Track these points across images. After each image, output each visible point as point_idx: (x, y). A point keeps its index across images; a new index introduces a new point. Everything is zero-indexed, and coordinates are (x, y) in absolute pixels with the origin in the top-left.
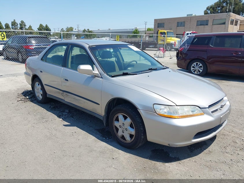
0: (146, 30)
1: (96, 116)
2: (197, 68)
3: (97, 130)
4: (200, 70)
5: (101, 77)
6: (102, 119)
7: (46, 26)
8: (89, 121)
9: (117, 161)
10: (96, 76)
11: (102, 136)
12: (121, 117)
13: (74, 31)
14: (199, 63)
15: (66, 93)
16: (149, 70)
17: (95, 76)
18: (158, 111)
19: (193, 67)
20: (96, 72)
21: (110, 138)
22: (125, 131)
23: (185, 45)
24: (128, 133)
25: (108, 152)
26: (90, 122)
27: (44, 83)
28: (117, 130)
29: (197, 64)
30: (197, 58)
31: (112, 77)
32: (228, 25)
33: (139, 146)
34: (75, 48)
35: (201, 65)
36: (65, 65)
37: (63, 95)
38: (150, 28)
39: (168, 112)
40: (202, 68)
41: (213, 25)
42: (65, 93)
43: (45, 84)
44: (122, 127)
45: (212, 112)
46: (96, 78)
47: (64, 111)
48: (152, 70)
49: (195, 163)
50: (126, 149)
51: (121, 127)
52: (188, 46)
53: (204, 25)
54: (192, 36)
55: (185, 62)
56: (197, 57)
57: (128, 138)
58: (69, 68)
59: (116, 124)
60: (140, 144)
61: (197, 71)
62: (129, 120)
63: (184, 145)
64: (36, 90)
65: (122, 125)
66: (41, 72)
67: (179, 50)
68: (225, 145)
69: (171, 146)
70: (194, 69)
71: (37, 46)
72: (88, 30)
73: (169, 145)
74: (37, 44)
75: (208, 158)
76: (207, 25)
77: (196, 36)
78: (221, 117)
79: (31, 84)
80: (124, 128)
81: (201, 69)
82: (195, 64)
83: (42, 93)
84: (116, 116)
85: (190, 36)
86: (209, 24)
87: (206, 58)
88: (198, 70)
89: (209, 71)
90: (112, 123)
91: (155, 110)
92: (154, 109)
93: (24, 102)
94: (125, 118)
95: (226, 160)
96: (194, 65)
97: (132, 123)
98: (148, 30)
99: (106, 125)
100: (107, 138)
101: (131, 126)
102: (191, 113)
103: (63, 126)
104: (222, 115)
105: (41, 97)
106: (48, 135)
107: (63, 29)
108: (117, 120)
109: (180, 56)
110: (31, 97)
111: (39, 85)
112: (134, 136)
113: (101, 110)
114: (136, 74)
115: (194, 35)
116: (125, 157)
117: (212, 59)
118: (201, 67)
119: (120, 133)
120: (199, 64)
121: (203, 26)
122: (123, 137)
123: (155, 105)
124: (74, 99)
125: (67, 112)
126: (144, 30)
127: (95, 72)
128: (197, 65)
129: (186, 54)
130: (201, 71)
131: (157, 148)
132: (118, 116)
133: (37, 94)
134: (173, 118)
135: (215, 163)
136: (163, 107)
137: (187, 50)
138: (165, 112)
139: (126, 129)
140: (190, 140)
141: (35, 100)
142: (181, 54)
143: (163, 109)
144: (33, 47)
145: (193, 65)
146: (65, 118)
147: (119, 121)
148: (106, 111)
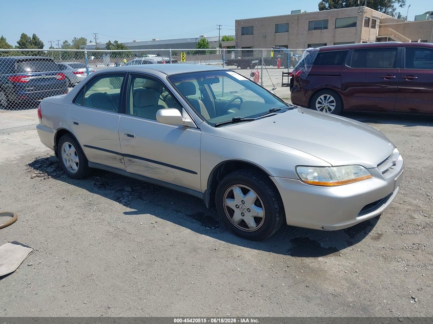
0: (221, 39)
1: (190, 192)
2: (325, 104)
3: (190, 216)
4: (331, 107)
5: (198, 128)
6: (201, 197)
7: (34, 37)
8: (172, 203)
9: (242, 261)
10: (187, 127)
11: (202, 224)
12: (237, 191)
13: (87, 44)
14: (328, 96)
15: (130, 158)
16: (271, 111)
17: (185, 127)
18: (303, 176)
19: (319, 103)
20: (187, 119)
21: (217, 227)
22: (246, 213)
23: (303, 66)
24: (252, 216)
25: (221, 248)
26: (174, 204)
27: (82, 142)
28: (232, 212)
29: (325, 97)
30: (324, 87)
31: (216, 126)
32: (361, 28)
33: (271, 235)
34: (138, 80)
35: (332, 98)
36: (123, 109)
37: (123, 161)
38: (227, 35)
39: (319, 177)
40: (334, 104)
41: (335, 28)
42: (126, 159)
43: (85, 146)
44: (240, 207)
45: (383, 173)
46: (188, 129)
47: (123, 190)
48: (274, 112)
49: (362, 253)
50: (250, 241)
51: (238, 208)
52: (309, 68)
53: (320, 28)
54: (315, 51)
55: (305, 94)
56: (326, 85)
57: (252, 223)
58: (131, 115)
59: (230, 203)
60: (274, 231)
61: (326, 109)
62: (252, 195)
63: (346, 225)
64: (64, 156)
65: (239, 203)
66: (76, 123)
67: (293, 75)
68: (399, 224)
69: (326, 229)
70: (320, 105)
71: (36, 75)
72: (116, 42)
73: (323, 228)
74: (33, 73)
75: (380, 244)
76: (326, 28)
77: (321, 50)
78: (396, 179)
79: (55, 146)
80: (244, 207)
81: (333, 106)
82: (322, 97)
83: (77, 160)
84: (229, 190)
85: (311, 50)
86: (329, 27)
87: (340, 87)
88: (326, 107)
89: (346, 107)
90: (222, 201)
91: (299, 176)
92: (298, 174)
93: (44, 179)
94: (245, 192)
95: (406, 245)
96: (321, 99)
97: (257, 199)
98: (223, 40)
99: (209, 206)
100: (213, 228)
101: (257, 203)
102: (353, 177)
103: (124, 215)
104: (396, 176)
105: (76, 168)
106: (112, 230)
107: (66, 41)
108: (231, 196)
109: (296, 86)
110: (55, 169)
111: (70, 146)
112: (264, 219)
113: (199, 183)
114: (253, 120)
115: (318, 48)
116: (253, 253)
117: (351, 88)
118: (332, 102)
119: (237, 217)
120: (330, 98)
121: (319, 31)
122: (243, 223)
123: (298, 168)
124: (147, 167)
125: (128, 191)
126: (217, 39)
127: (186, 121)
128: (325, 99)
129: (306, 81)
130: (333, 108)
131: (297, 236)
132: (232, 191)
133: (67, 165)
134: (328, 185)
135: (391, 250)
136: (310, 170)
137: (308, 74)
138: (315, 178)
139: (248, 209)
140: (354, 218)
141: (64, 174)
142: (298, 81)
143: (312, 173)
144: (28, 79)
145: (319, 99)
146: (129, 201)
147: (234, 198)
148: (209, 183)
